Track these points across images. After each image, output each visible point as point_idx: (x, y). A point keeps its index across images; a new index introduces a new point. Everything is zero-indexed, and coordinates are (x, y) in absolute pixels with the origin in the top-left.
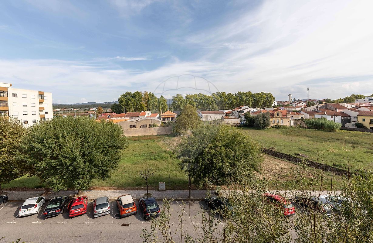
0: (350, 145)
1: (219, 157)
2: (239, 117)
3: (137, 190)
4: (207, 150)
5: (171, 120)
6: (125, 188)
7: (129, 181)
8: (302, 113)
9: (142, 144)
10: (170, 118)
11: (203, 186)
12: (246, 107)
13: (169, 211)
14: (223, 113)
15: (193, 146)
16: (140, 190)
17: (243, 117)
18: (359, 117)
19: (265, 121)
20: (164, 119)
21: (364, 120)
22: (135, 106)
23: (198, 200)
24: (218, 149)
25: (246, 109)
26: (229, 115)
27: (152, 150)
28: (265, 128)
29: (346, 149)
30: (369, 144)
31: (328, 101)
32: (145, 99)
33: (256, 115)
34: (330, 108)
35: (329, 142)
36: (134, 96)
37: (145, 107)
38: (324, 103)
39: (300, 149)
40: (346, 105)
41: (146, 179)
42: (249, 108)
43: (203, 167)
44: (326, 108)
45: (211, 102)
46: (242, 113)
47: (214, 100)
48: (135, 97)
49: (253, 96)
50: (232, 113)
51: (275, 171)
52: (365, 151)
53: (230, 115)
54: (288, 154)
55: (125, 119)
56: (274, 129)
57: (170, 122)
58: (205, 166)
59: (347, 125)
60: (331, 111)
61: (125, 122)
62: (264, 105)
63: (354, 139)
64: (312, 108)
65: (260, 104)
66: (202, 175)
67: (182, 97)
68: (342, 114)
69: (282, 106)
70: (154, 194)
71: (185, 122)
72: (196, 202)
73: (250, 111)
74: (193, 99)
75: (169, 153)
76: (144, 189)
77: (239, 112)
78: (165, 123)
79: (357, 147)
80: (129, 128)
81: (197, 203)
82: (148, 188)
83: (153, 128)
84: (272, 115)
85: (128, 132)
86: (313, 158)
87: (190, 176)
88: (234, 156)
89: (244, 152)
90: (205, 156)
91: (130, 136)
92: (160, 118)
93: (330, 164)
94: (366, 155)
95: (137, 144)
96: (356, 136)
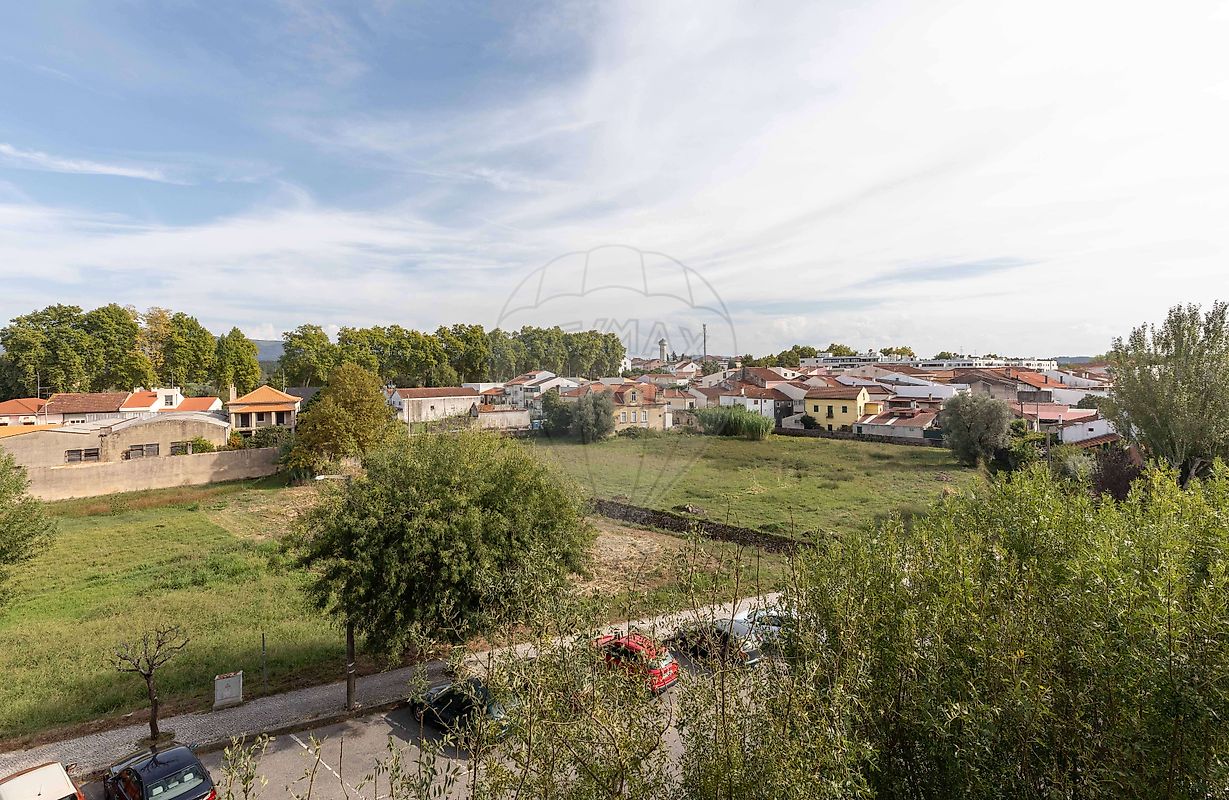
0: (792, 472)
1: (460, 544)
2: (527, 406)
3: (101, 729)
4: (416, 522)
5: (274, 422)
6: (27, 737)
7: (56, 698)
8: (692, 391)
9: (131, 528)
10: (273, 414)
11: (402, 655)
12: (547, 374)
13: (250, 794)
14: (477, 393)
15: (366, 515)
16: (115, 726)
17: (539, 406)
18: (807, 401)
19: (601, 418)
20: (245, 418)
21: (816, 409)
22: (99, 368)
23: (381, 709)
24: (455, 517)
25: (546, 381)
26: (493, 401)
27: (184, 549)
28: (600, 438)
29: (785, 484)
30: (827, 466)
31: (747, 361)
32: (153, 338)
33: (575, 400)
34: (752, 378)
35: (752, 467)
36: (92, 323)
37: (151, 373)
38: (739, 365)
39: (689, 493)
40: (782, 371)
41: (148, 676)
42: (556, 377)
43: (403, 585)
44: (745, 380)
45: (435, 355)
46: (536, 394)
47: (446, 351)
48: (99, 328)
49: (568, 340)
50: (505, 393)
51: (627, 564)
52: (819, 484)
53: (498, 400)
54: (660, 509)
55: (40, 422)
56: (623, 439)
57: (272, 430)
58: (411, 581)
59: (788, 422)
60: (753, 388)
61: (37, 437)
62: (597, 371)
63: (799, 456)
64: (714, 379)
65: (587, 366)
66: (399, 615)
67: (323, 337)
68: (776, 394)
69: (643, 373)
70: (185, 730)
71: (337, 428)
72: (376, 717)
73: (558, 386)
74: (367, 343)
75: (262, 550)
76: (139, 721)
77: (527, 390)
78: (247, 434)
79: (806, 476)
80: (59, 463)
81: (378, 723)
82: (155, 710)
83: (190, 458)
84: (619, 397)
85: (49, 480)
86: (716, 514)
87: (350, 626)
88: (509, 534)
89: (540, 516)
90: (411, 547)
91: (67, 497)
92: (224, 415)
93: (754, 524)
94: (822, 495)
95: (106, 528)
96: (801, 447)
